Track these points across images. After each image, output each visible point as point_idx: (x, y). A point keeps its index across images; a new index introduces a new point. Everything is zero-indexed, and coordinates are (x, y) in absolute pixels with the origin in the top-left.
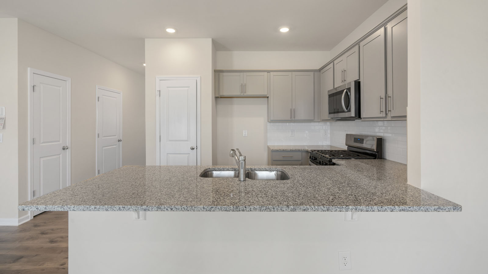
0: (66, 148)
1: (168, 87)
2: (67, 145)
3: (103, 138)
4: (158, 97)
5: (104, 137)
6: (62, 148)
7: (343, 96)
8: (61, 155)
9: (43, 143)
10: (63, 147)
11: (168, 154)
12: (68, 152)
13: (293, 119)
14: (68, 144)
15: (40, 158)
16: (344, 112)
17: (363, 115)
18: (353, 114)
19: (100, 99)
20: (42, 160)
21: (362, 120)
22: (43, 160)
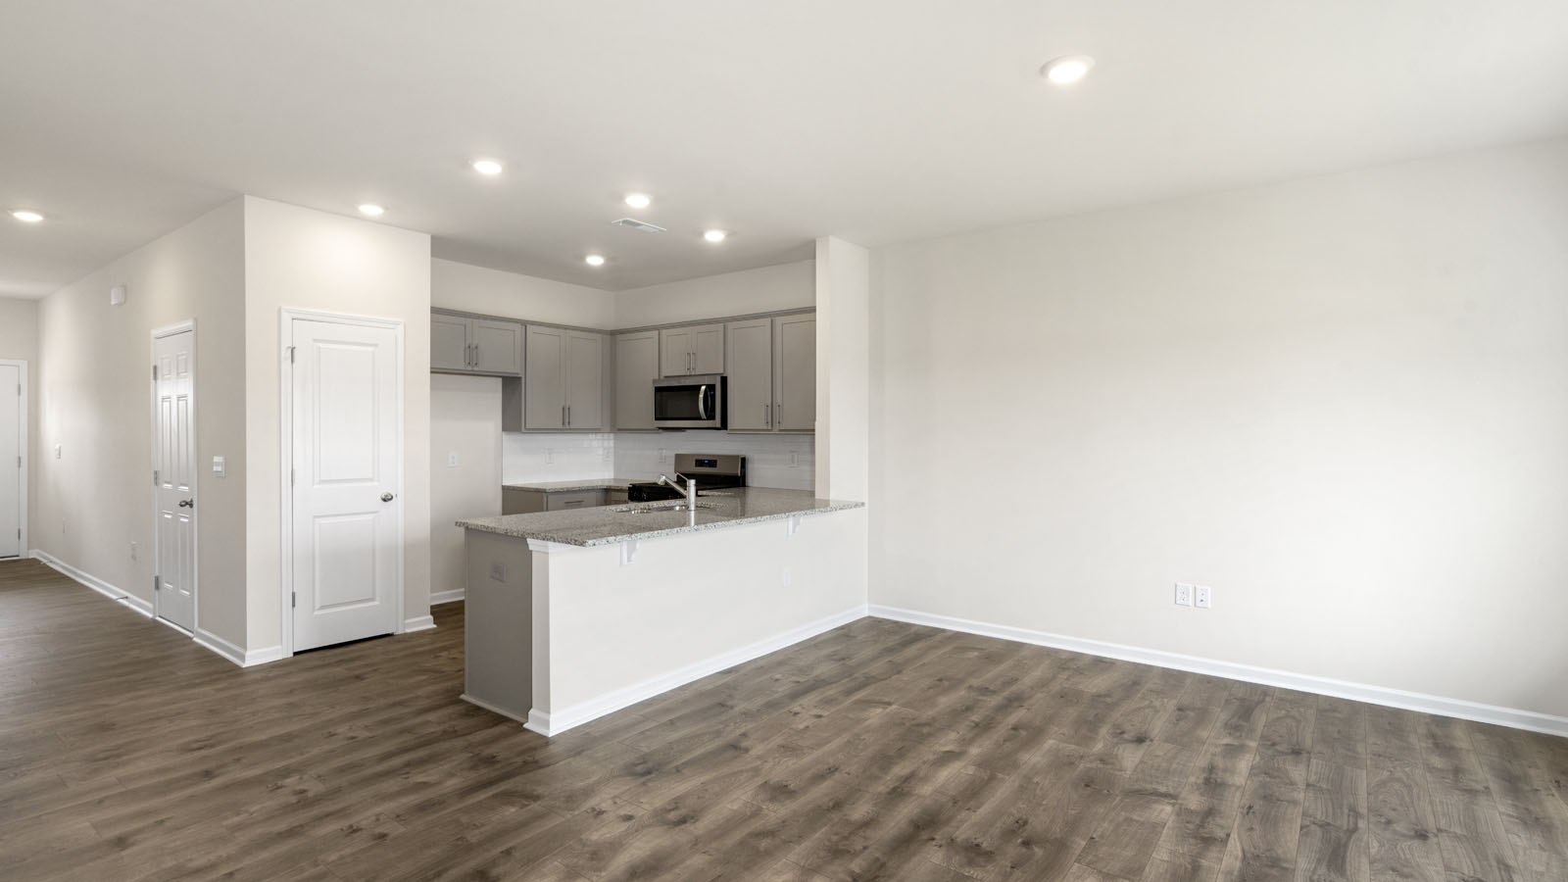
1: (315, 340)
4: (286, 364)
7: (701, 396)
11: (315, 517)
13: (567, 427)
16: (700, 419)
17: (731, 424)
18: (717, 422)
21: (728, 431)
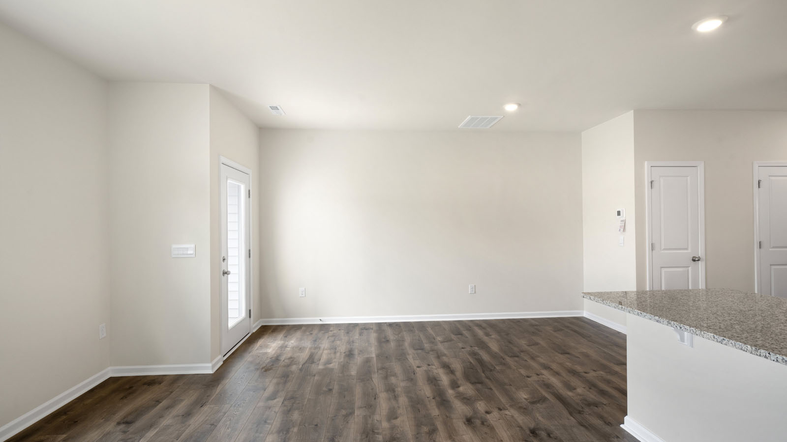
0: (697, 259)
2: (700, 256)
3: (770, 250)
5: (774, 247)
6: (691, 259)
8: (690, 268)
9: (664, 249)
10: (694, 257)
12: (701, 265)
14: (701, 253)
15: (661, 268)
19: (761, 184)
20: (663, 270)
22: (665, 271)
